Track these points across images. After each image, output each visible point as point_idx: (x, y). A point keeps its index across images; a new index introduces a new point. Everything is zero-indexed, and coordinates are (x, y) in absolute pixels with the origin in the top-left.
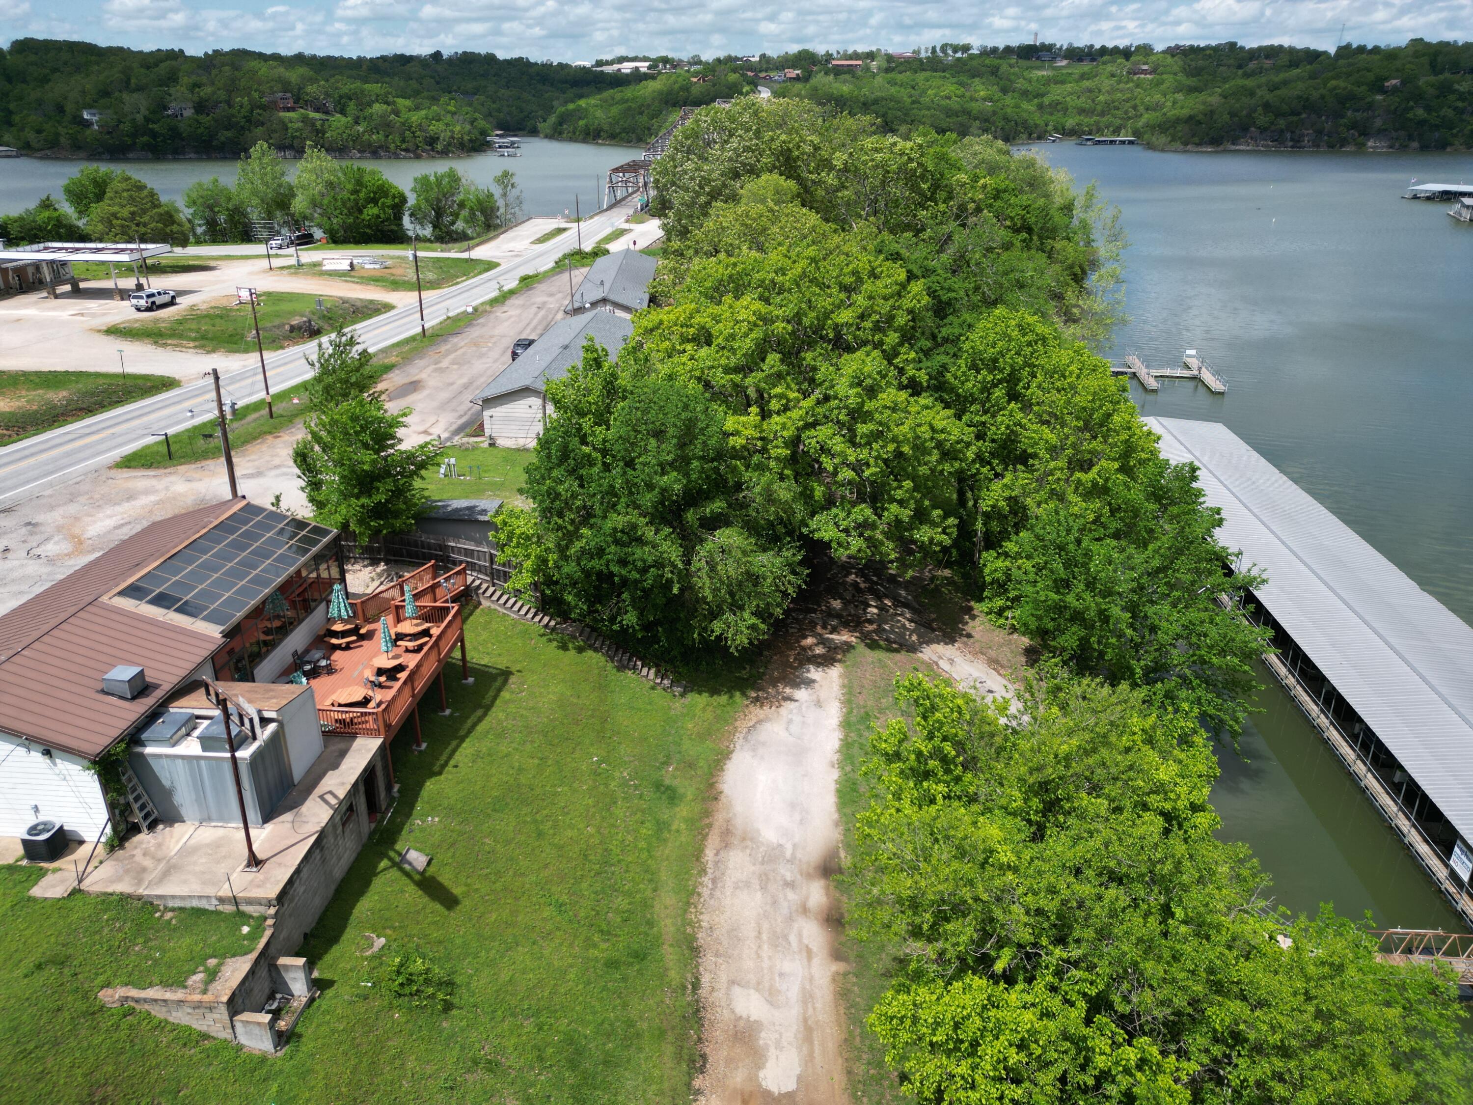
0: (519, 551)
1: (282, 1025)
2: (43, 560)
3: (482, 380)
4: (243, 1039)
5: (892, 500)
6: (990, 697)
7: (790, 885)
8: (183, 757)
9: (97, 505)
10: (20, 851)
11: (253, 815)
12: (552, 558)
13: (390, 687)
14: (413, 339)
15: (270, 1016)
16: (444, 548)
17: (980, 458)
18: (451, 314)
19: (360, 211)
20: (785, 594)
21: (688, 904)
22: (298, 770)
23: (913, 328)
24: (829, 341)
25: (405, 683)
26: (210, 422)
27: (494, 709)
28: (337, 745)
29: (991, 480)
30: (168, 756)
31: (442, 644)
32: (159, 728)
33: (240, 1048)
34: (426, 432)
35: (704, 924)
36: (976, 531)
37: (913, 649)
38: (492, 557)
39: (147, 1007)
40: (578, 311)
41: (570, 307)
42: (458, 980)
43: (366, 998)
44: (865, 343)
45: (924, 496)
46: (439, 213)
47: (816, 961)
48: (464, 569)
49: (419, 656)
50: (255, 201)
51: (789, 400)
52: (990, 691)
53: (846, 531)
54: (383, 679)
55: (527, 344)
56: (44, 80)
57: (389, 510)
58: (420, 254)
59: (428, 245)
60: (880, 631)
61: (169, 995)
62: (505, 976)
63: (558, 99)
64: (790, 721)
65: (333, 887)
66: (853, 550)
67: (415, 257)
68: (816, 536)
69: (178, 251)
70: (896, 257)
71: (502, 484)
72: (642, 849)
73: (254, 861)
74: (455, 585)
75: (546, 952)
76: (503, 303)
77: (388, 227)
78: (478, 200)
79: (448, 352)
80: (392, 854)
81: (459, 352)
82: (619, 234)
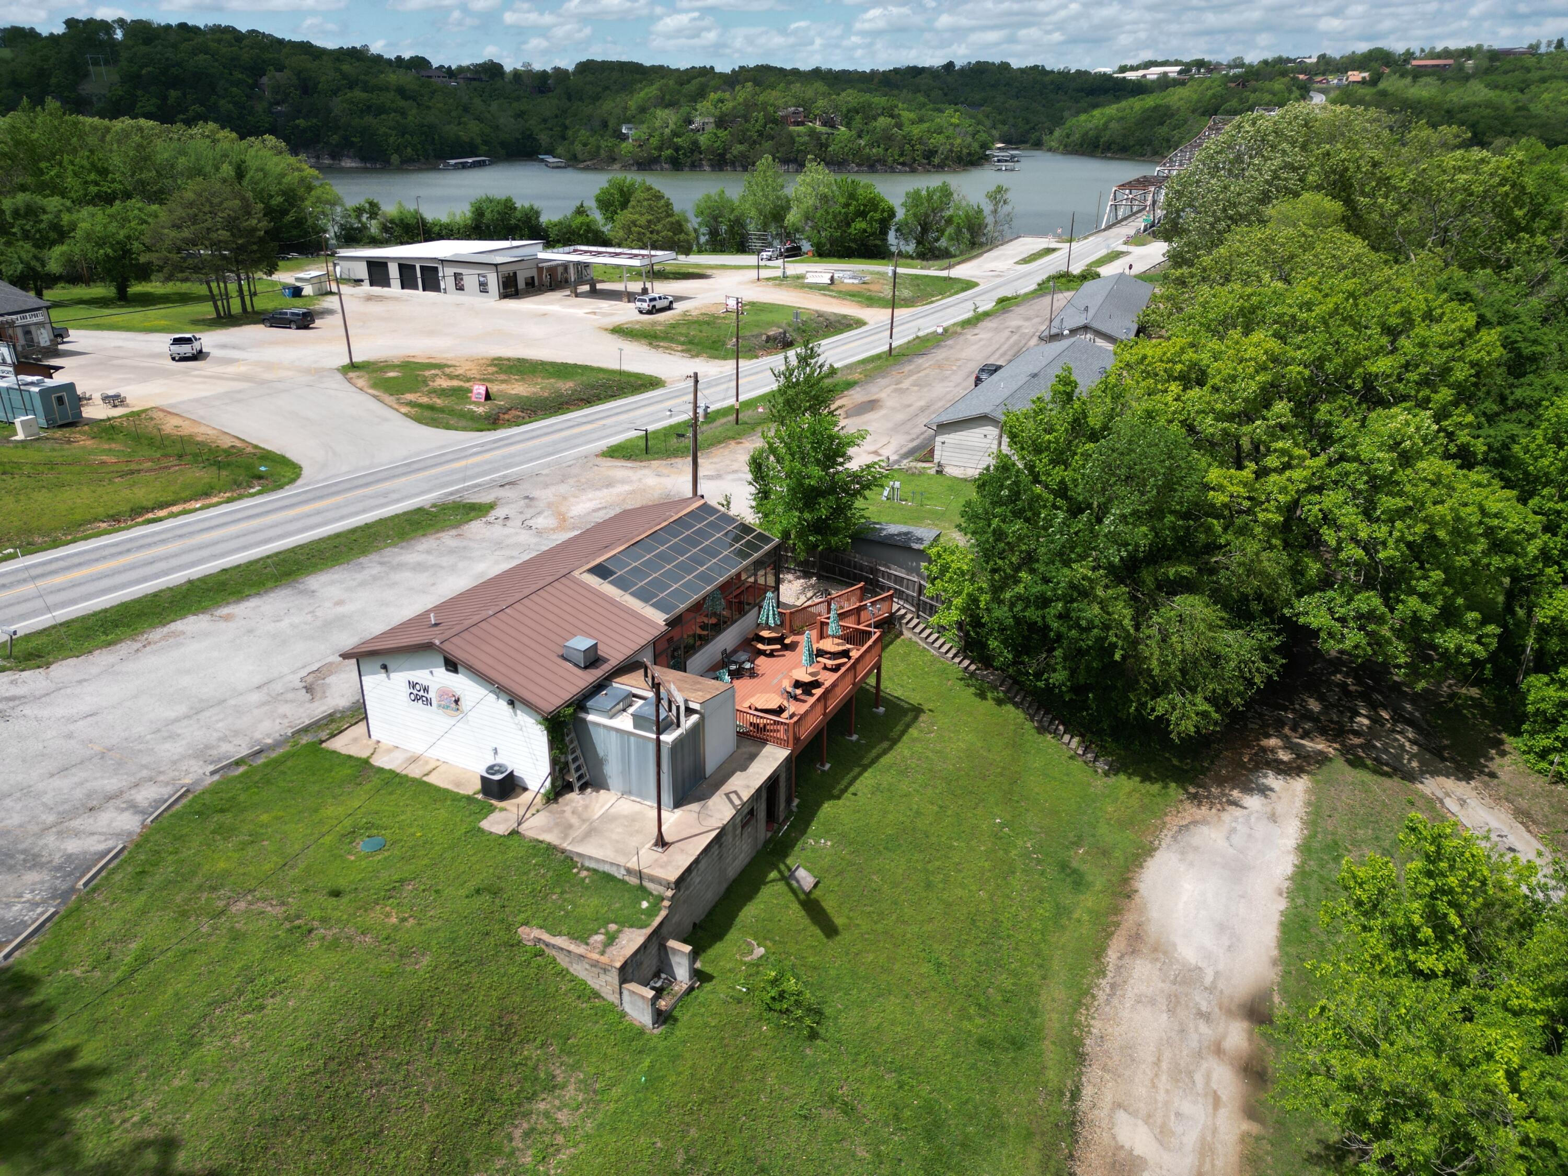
0: (952, 587)
1: (663, 1004)
2: (534, 531)
3: (940, 404)
4: (627, 1008)
5: (1412, 591)
6: (1508, 857)
7: (1206, 1017)
8: (617, 730)
9: (582, 487)
10: (478, 785)
11: (667, 798)
12: (984, 599)
13: (804, 701)
14: (878, 357)
15: (653, 993)
16: (874, 571)
17: (1545, 556)
18: (921, 334)
19: (848, 225)
20: (1250, 683)
21: (1079, 1003)
22: (711, 765)
23: (1475, 385)
24: (1354, 394)
25: (819, 700)
26: (684, 422)
27: (900, 745)
28: (748, 748)
29: (1556, 585)
30: (605, 727)
31: (859, 667)
32: (600, 699)
33: (623, 1015)
34: (876, 453)
35: (1094, 1031)
36: (1524, 647)
37: (1410, 777)
38: (921, 589)
39: (554, 953)
40: (1055, 337)
41: (1046, 333)
42: (828, 1011)
43: (739, 1002)
44: (1405, 398)
45: (1457, 593)
46: (925, 228)
47: (1223, 1112)
48: (891, 596)
49: (836, 676)
50: (753, 213)
51: (1291, 457)
52: (1511, 849)
53: (1343, 620)
54: (799, 691)
55: (993, 370)
56: (596, 98)
57: (828, 527)
58: (900, 270)
59: (909, 261)
60: (1368, 746)
61: (572, 947)
62: (873, 1022)
63: (1069, 109)
64: (1233, 830)
65: (725, 886)
66: (1348, 644)
67: (895, 273)
68: (1302, 620)
69: (682, 258)
70: (1464, 297)
71: (943, 514)
72: (1035, 930)
73: (661, 842)
74: (879, 611)
75: (918, 1010)
76: (975, 325)
77: (872, 241)
78: (967, 216)
79: (911, 373)
80: (782, 867)
81: (922, 374)
82: (1115, 256)
